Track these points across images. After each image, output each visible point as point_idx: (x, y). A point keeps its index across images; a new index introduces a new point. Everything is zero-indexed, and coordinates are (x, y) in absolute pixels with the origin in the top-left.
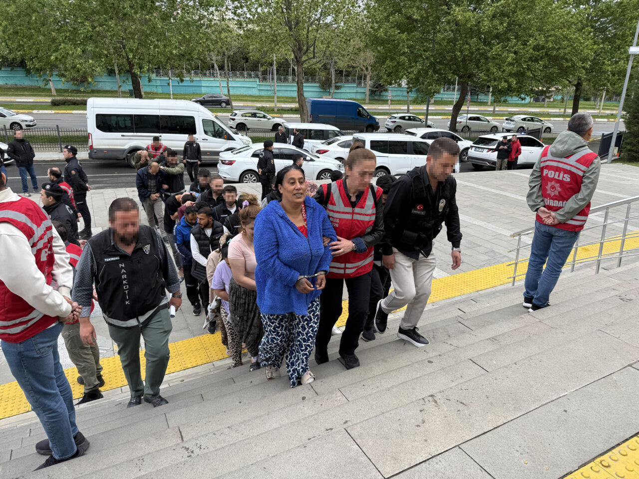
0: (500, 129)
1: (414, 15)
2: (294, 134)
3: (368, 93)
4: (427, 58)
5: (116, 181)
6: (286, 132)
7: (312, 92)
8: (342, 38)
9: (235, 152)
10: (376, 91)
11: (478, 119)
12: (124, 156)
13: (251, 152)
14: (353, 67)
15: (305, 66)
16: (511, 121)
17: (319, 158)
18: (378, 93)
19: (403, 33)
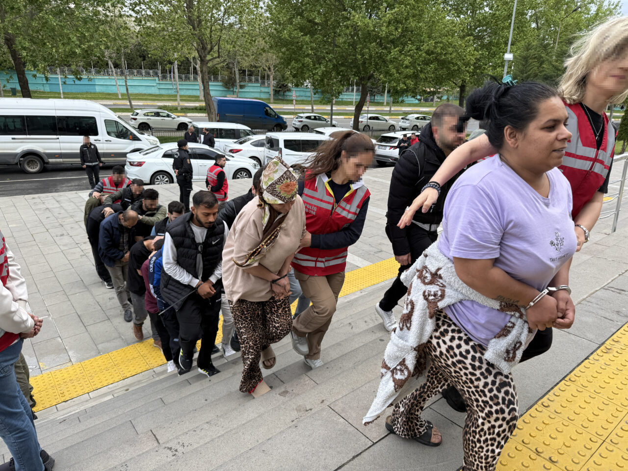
0: (398, 128)
1: (316, 19)
2: (204, 134)
3: (272, 93)
4: (330, 60)
5: (10, 189)
6: (195, 131)
7: (217, 91)
8: (248, 38)
9: (142, 153)
10: (279, 91)
11: (377, 118)
12: (16, 161)
13: (162, 152)
14: (255, 67)
15: (210, 64)
16: (407, 119)
17: (233, 157)
18: (281, 93)
19: (305, 35)
